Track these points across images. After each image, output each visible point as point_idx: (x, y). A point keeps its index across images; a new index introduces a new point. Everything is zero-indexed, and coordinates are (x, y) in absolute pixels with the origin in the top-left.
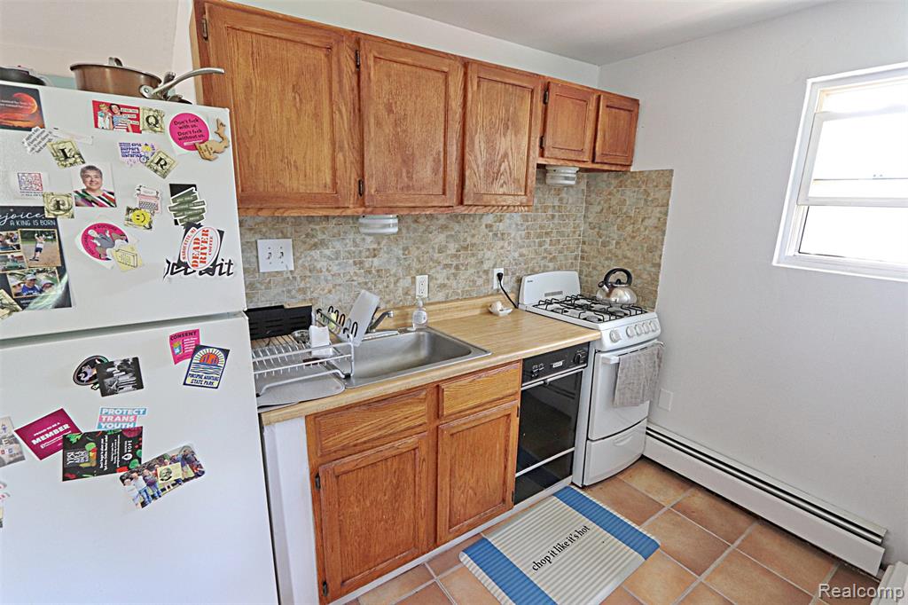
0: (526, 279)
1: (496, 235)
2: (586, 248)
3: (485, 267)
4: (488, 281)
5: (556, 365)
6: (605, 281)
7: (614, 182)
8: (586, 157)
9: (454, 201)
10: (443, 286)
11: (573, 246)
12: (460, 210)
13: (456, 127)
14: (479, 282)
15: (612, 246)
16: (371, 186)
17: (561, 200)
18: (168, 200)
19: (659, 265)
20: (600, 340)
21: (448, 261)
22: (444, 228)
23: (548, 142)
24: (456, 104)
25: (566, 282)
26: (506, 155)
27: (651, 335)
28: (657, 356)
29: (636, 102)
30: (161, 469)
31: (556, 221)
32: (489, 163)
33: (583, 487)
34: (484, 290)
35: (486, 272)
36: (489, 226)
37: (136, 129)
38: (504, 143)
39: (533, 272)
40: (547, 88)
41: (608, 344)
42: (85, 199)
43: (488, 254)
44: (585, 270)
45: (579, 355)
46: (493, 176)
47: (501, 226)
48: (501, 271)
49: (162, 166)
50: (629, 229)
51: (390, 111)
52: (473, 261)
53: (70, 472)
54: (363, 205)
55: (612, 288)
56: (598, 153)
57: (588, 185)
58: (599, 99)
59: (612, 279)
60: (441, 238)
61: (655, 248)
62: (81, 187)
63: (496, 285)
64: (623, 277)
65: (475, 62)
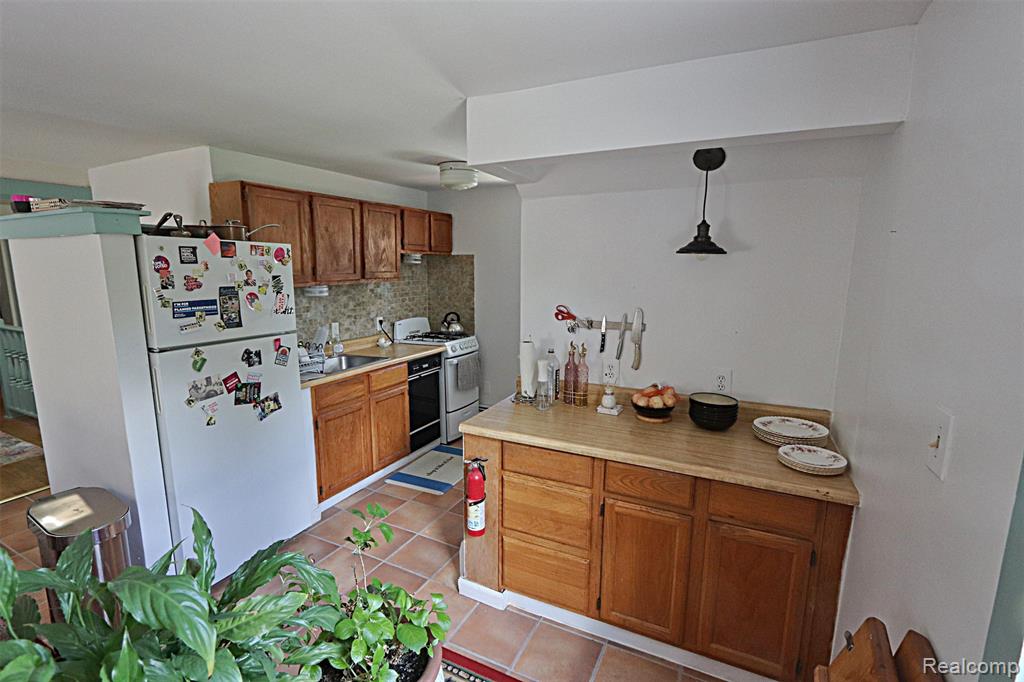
0: (397, 323)
1: (376, 296)
2: (431, 302)
3: (372, 317)
4: (374, 326)
5: (424, 366)
6: (445, 320)
7: (443, 261)
8: (427, 249)
9: (360, 277)
10: (348, 329)
11: (423, 301)
12: (363, 281)
13: (358, 236)
14: (369, 326)
15: (447, 300)
16: (320, 270)
17: (413, 272)
18: (271, 283)
19: (473, 309)
20: (446, 351)
21: (350, 314)
22: (346, 293)
23: (406, 241)
24: (358, 225)
25: (422, 324)
26: (384, 250)
27: (474, 349)
28: (478, 360)
29: (450, 216)
30: (266, 403)
31: (411, 286)
32: (377, 254)
33: (449, 443)
34: (373, 331)
35: (372, 320)
36: (372, 291)
37: (262, 255)
38: (383, 244)
39: (400, 319)
40: (402, 212)
41: (451, 354)
42: (247, 283)
43: (373, 308)
44: (432, 317)
45: (436, 360)
46: (379, 261)
47: (379, 290)
48: (381, 318)
49: (269, 269)
50: (455, 288)
51: (327, 230)
52: (364, 313)
53: (238, 401)
54: (315, 280)
55: (449, 324)
56: (433, 245)
57: (428, 262)
58: (430, 216)
59: (449, 319)
60: (344, 299)
61: (470, 299)
62: (246, 278)
63: (379, 328)
64: (455, 318)
65: (366, 202)
